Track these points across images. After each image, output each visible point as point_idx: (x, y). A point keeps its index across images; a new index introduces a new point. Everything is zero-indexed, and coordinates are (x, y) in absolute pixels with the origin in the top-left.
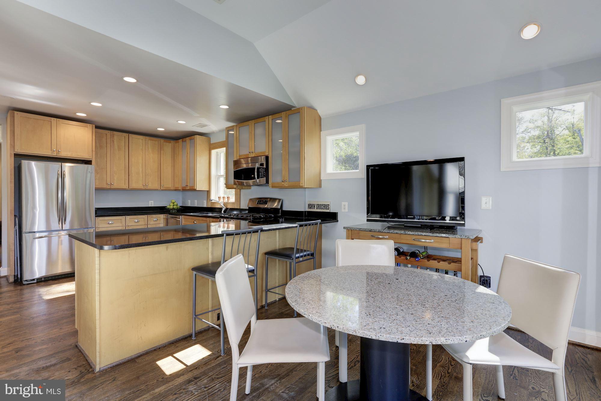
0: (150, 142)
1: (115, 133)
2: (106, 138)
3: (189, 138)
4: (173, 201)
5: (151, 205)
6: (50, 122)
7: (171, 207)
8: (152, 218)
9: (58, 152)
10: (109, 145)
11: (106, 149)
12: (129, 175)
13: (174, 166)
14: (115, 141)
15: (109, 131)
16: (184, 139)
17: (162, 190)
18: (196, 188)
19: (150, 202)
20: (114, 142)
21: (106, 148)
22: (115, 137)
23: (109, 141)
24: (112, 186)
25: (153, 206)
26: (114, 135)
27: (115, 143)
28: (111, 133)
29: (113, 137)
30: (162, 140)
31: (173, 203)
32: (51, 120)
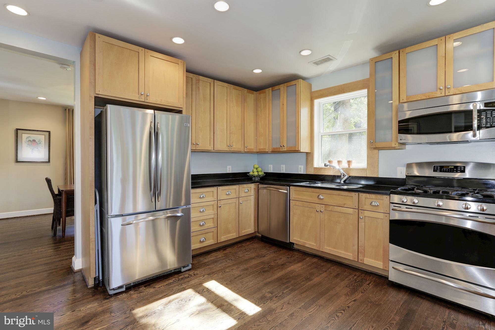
0: (234, 91)
1: (201, 77)
2: (191, 84)
3: (286, 84)
4: (256, 166)
5: (229, 171)
6: (137, 53)
7: (256, 174)
8: (243, 189)
9: (146, 96)
10: (194, 93)
11: (191, 98)
12: (214, 133)
13: (256, 123)
14: (200, 88)
15: (195, 75)
16: (277, 87)
17: (246, 153)
18: (300, 150)
19: (228, 167)
20: (199, 90)
21: (191, 96)
22: (201, 83)
23: (194, 87)
24: (197, 146)
25: (230, 172)
26: (199, 80)
27: (201, 91)
28: (197, 78)
29: (199, 82)
30: (246, 90)
31: (257, 169)
32: (139, 50)
